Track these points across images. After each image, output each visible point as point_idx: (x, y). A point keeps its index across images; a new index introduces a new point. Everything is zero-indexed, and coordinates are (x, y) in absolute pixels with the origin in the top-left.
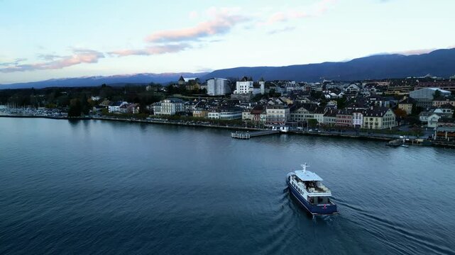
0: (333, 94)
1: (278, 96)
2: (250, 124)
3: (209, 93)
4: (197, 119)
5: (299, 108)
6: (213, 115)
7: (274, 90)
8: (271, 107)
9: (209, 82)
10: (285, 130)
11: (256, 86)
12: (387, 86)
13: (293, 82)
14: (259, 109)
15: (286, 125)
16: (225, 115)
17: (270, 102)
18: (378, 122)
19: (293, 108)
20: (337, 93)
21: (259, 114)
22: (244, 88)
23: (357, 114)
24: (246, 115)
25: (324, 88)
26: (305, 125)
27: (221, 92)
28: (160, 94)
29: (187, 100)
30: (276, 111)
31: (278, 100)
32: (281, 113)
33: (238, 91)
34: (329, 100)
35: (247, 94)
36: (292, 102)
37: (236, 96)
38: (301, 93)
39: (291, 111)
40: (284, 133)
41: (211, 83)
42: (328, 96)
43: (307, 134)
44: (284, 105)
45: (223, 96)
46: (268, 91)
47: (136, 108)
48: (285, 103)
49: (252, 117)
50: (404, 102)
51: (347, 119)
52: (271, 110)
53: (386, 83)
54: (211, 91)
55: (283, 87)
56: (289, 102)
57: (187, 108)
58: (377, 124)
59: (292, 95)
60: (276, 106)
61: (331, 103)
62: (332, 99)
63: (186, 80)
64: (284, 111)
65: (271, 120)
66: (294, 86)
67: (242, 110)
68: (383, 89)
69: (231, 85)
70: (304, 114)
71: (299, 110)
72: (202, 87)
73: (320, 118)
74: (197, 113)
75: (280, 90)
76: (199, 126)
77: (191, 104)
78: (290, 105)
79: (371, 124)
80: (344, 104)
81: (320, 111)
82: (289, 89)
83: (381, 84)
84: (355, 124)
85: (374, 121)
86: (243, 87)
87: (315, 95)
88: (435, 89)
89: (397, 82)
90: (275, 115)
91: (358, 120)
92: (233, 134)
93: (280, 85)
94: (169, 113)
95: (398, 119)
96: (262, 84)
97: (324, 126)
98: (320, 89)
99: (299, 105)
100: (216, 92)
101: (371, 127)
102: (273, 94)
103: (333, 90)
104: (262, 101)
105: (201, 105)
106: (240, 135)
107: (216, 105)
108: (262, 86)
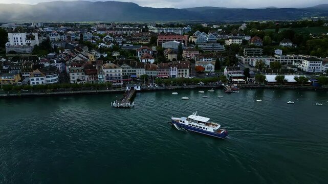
16: (51, 78)
22: (19, 40)
23: (173, 68)
24: (74, 76)
33: (12, 43)
49: (86, 77)
51: (166, 72)
58: (186, 73)
65: (110, 79)
70: (127, 69)
71: (122, 66)
79: (182, 74)
81: (141, 66)
84: (171, 75)
85: (184, 72)
91: (174, 72)
96: (35, 34)
101: (182, 76)
108: (37, 37)
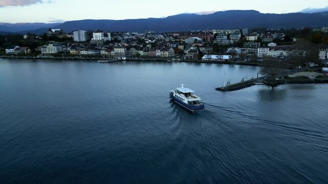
0: (150, 41)
1: (119, 41)
2: (106, 57)
3: (75, 40)
4: (73, 55)
5: (131, 48)
6: (84, 52)
7: (117, 38)
8: (116, 47)
9: (74, 33)
10: (125, 59)
11: (106, 35)
12: (177, 36)
13: (128, 33)
14: (110, 49)
15: (125, 56)
16: (90, 52)
17: (116, 45)
18: (167, 54)
19: (128, 48)
20: (152, 40)
21: (110, 51)
23: (158, 50)
24: (103, 52)
25: (146, 37)
26: (134, 56)
27: (83, 39)
28: (36, 41)
29: (63, 44)
30: (119, 49)
31: (120, 44)
32: (122, 50)
33: (94, 38)
34: (147, 44)
35: (101, 41)
36: (127, 45)
37: (93, 42)
38: (133, 40)
39: (127, 50)
40: (124, 60)
41: (76, 34)
42: (147, 42)
43: (135, 60)
44: (123, 47)
45: (84, 42)
46: (113, 39)
47: (27, 50)
48: (123, 46)
49: (107, 53)
50: (181, 45)
51: (154, 53)
52: (117, 49)
53: (178, 35)
54: (76, 39)
55: (122, 36)
56: (126, 45)
57: (64, 49)
59: (127, 41)
60: (119, 47)
61: (148, 46)
62: (149, 43)
63: (53, 30)
64: (123, 49)
65: (117, 54)
66: (128, 36)
67: (100, 50)
68: (176, 38)
69: (89, 35)
70: (134, 51)
71: (131, 49)
72: (69, 36)
73: (142, 53)
74: (72, 52)
75: (120, 38)
76: (76, 59)
77: (67, 47)
78: (126, 47)
80: (154, 46)
81: (141, 49)
82: (126, 37)
83: (175, 35)
84: (157, 55)
85: (165, 54)
86: (97, 36)
87: (141, 41)
88: (195, 38)
89: (182, 34)
90: (119, 51)
91: (158, 53)
92: (99, 61)
93: (120, 35)
94: (53, 52)
95: (175, 52)
96: (109, 34)
97: (143, 57)
98: (144, 38)
99: (131, 47)
100: (79, 39)
102: (116, 41)
103: (150, 39)
104: (111, 44)
105: (73, 48)
106: (103, 61)
107: (83, 47)
108: (109, 36)
